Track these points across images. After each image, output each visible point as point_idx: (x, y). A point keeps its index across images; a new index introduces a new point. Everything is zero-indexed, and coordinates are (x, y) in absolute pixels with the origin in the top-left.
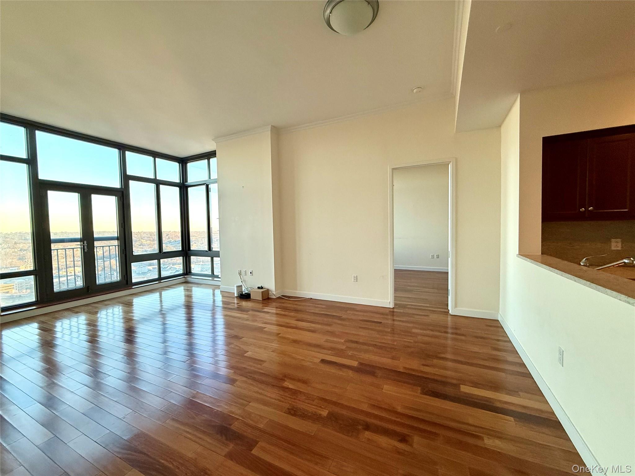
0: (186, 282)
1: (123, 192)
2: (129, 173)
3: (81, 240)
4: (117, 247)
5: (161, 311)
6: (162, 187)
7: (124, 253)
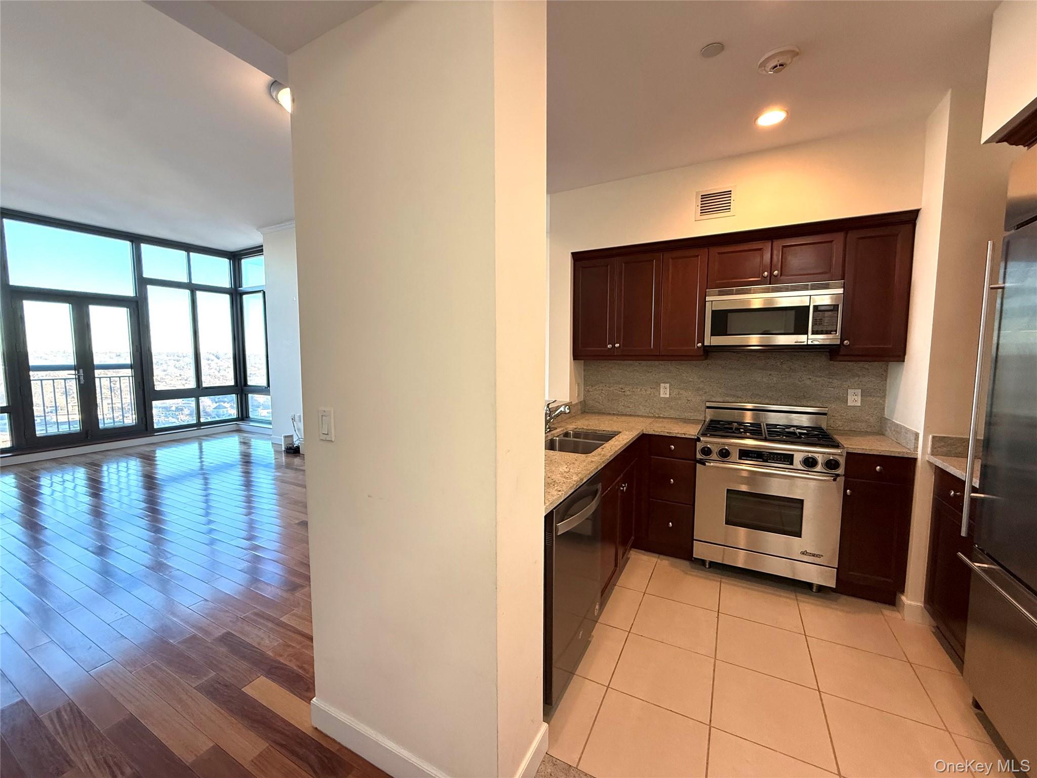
0: (239, 431)
1: (137, 302)
2: (146, 274)
3: (75, 368)
4: (131, 378)
5: (202, 469)
6: (199, 294)
7: (141, 387)
